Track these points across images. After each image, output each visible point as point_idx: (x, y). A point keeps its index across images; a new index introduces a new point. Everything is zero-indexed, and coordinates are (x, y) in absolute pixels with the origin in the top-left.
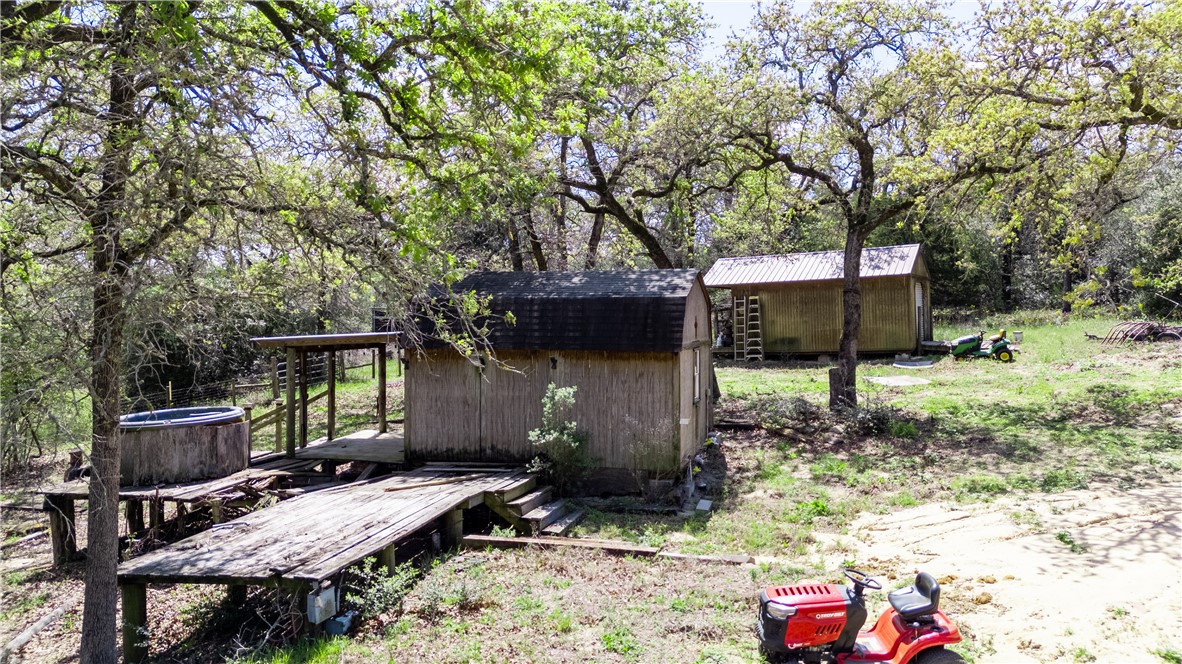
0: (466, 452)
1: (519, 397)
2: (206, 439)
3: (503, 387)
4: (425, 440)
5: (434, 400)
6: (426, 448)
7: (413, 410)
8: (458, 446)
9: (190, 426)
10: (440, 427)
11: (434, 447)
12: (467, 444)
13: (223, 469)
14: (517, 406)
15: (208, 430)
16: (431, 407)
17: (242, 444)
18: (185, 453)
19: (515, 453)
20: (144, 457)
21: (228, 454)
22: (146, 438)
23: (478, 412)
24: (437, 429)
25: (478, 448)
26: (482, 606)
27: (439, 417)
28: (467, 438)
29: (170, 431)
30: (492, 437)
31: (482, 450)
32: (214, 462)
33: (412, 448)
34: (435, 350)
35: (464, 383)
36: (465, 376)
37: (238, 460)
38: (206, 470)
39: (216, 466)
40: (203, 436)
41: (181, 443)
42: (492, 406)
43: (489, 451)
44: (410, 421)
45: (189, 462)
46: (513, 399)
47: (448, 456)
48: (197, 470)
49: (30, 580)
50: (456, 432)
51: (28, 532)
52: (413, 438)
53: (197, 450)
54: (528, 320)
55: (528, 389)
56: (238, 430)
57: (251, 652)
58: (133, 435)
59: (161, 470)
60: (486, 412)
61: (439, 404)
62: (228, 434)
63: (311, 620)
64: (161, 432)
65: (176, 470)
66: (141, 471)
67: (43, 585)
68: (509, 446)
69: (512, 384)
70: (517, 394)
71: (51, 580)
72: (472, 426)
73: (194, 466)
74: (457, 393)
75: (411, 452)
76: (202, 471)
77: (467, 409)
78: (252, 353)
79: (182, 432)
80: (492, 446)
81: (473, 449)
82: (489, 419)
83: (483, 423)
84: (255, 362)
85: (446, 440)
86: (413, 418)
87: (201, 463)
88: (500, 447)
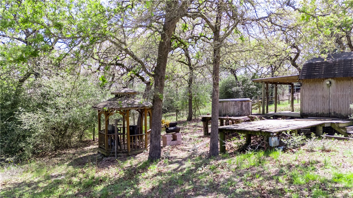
0: (323, 114)
1: (345, 95)
2: (240, 105)
3: (338, 91)
4: (308, 109)
5: (311, 96)
6: (308, 112)
7: (303, 100)
8: (320, 112)
9: (236, 101)
10: (313, 105)
11: (311, 112)
12: (324, 111)
13: (244, 114)
14: (344, 98)
15: (240, 103)
16: (310, 99)
17: (249, 108)
18: (234, 108)
19: (344, 114)
20: (224, 109)
21: (245, 110)
22: (225, 104)
23: (328, 101)
24: (312, 106)
25: (328, 113)
26: (330, 151)
27: (313, 102)
28: (324, 109)
29: (230, 102)
30: (334, 109)
31: (330, 113)
32: (242, 112)
33: (303, 112)
34: (312, 79)
35: (323, 90)
36: (323, 88)
37: (248, 112)
38: (240, 113)
39: (242, 113)
40: (239, 104)
41: (233, 106)
42: (334, 98)
43: (332, 114)
44: (302, 103)
45: (235, 111)
46: (343, 95)
47: (316, 115)
48: (237, 113)
49: (199, 137)
50: (320, 107)
51: (198, 130)
52: (303, 109)
53: (237, 108)
54: (349, 67)
55: (349, 92)
56: (248, 104)
57: (252, 150)
58: (222, 103)
59: (228, 113)
60: (332, 100)
61: (313, 98)
62: (246, 104)
63: (271, 145)
64: (228, 102)
65: (232, 113)
66: (223, 113)
67: (201, 138)
68: (341, 112)
69: (342, 90)
70: (345, 93)
71: (203, 137)
72: (326, 105)
73: (237, 112)
74: (320, 94)
75: (303, 114)
76: (239, 114)
77: (324, 99)
78: (252, 95)
79: (234, 103)
80: (334, 112)
81: (326, 113)
82: (333, 102)
83: (330, 104)
84: (253, 98)
85: (315, 110)
86: (303, 102)
87: (238, 111)
88: (337, 112)
